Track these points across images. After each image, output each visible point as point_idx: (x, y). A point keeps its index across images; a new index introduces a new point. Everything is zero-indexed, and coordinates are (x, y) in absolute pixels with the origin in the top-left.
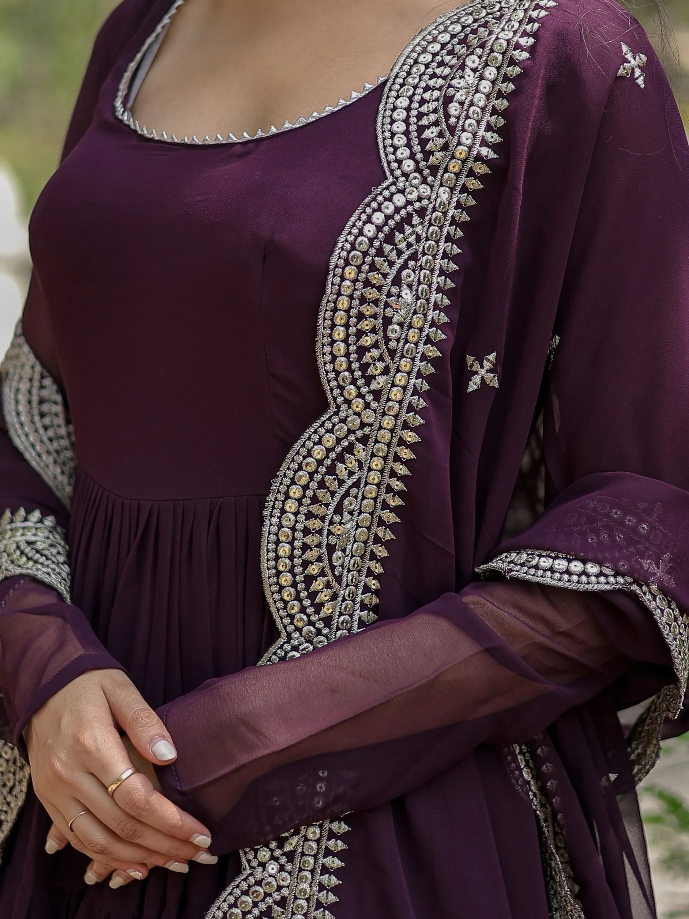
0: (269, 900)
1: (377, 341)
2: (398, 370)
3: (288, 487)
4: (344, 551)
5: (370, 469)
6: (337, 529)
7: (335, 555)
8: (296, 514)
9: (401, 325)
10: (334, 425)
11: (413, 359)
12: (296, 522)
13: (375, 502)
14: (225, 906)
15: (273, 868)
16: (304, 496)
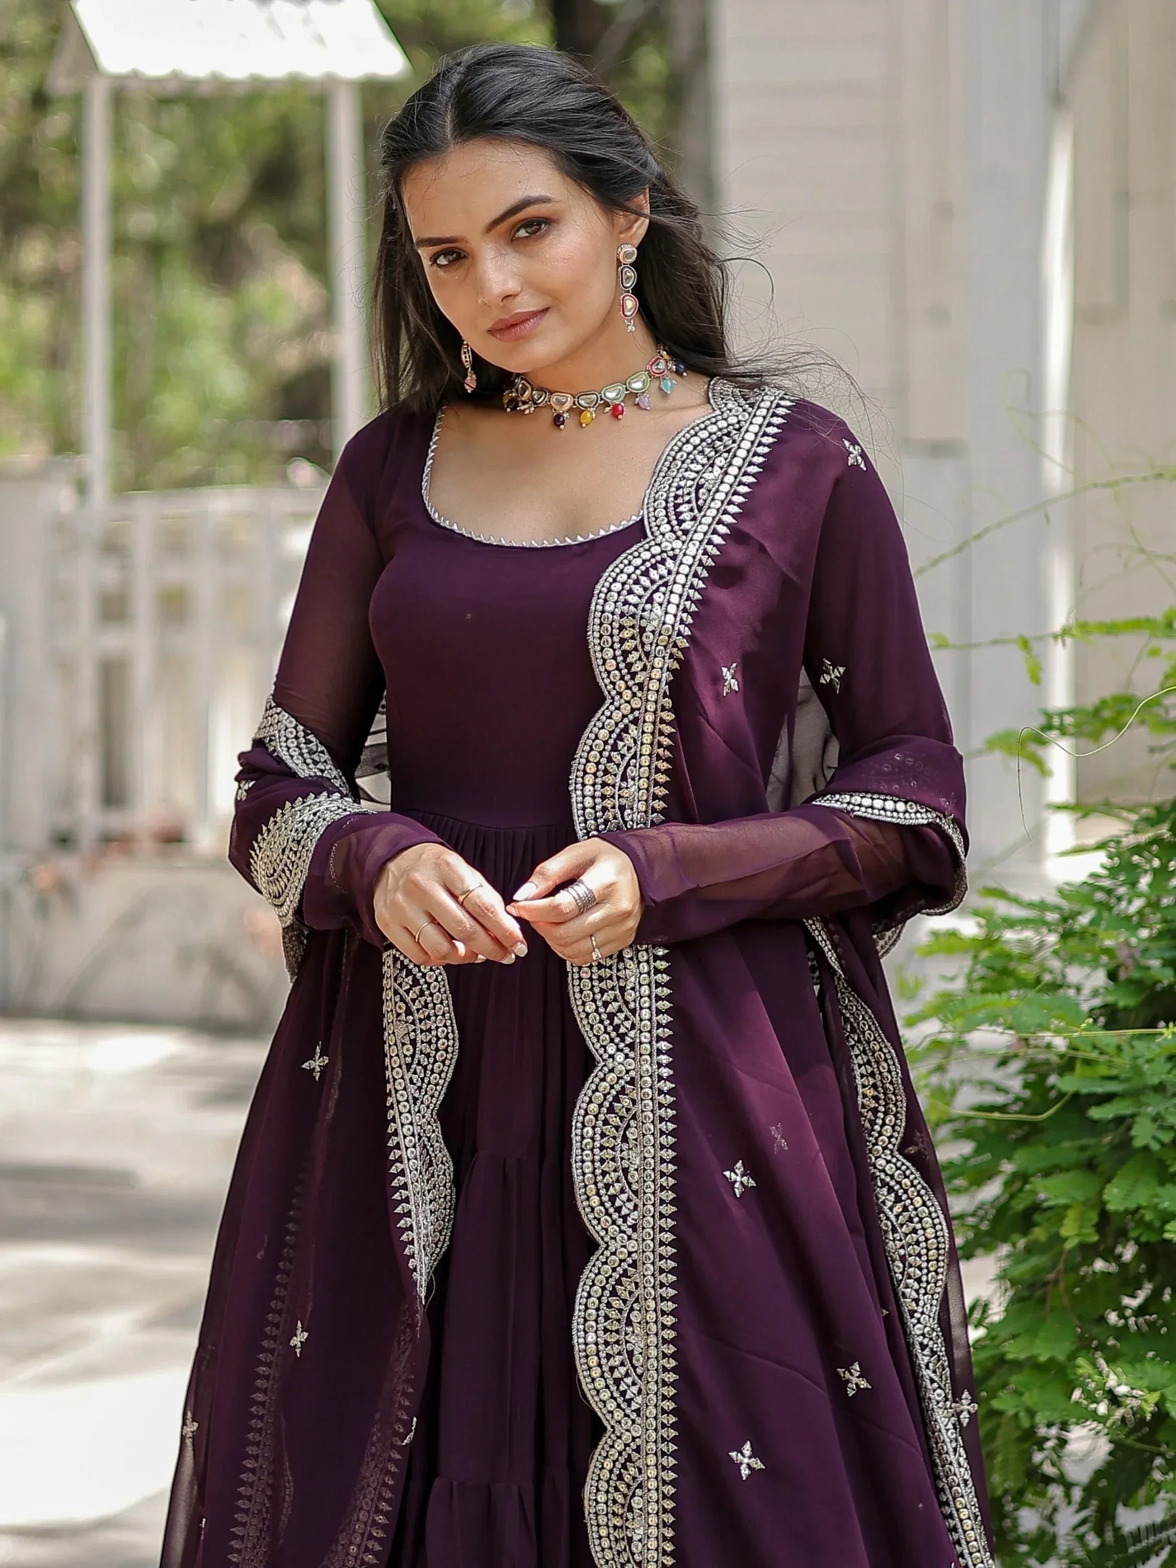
0: (622, 1082)
1: (636, 646)
2: (653, 668)
3: (585, 765)
4: (632, 809)
5: (642, 744)
6: (625, 793)
7: (625, 813)
8: (594, 785)
9: (653, 632)
10: (612, 713)
11: (663, 658)
12: (595, 791)
13: (650, 769)
14: (590, 1092)
15: (620, 1057)
16: (598, 770)
